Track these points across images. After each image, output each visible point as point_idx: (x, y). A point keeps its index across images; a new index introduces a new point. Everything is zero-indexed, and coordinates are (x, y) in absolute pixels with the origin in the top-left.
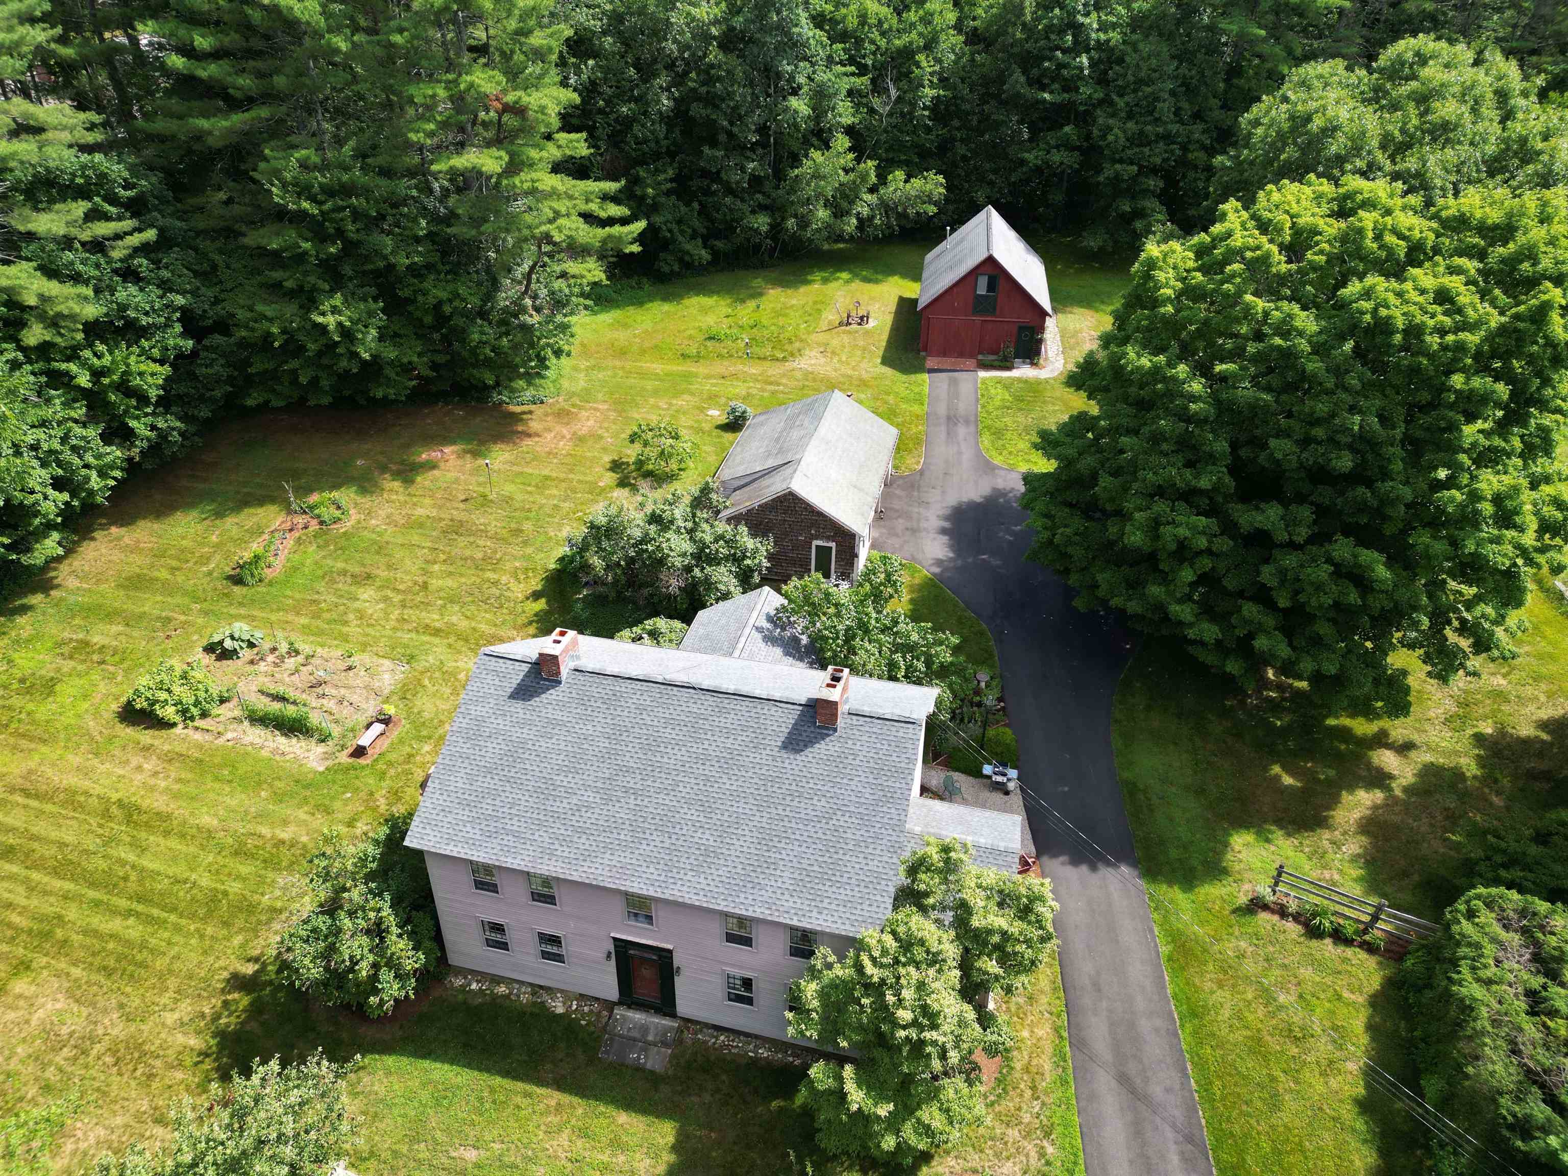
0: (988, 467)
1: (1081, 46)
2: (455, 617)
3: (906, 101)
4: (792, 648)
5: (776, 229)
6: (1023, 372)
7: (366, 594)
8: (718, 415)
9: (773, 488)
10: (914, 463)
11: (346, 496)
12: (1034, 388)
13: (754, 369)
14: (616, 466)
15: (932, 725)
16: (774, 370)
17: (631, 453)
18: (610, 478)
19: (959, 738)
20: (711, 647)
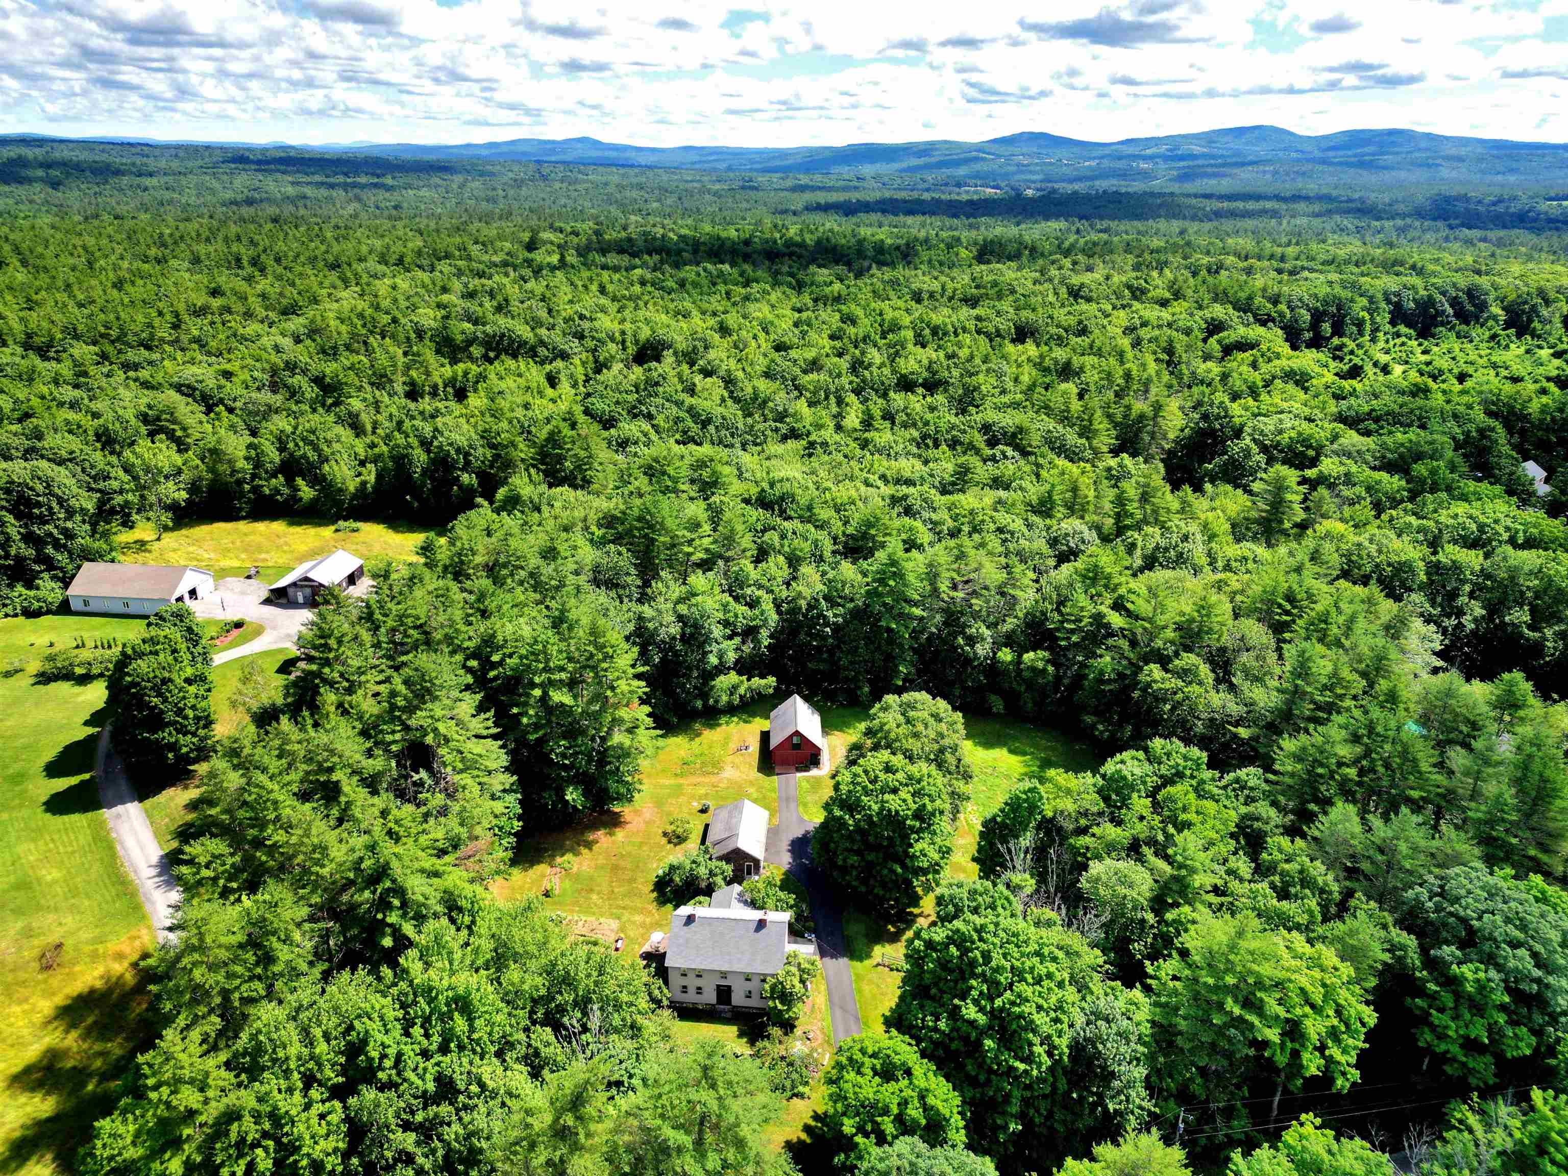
0: (802, 820)
1: (827, 624)
2: (627, 902)
3: (757, 646)
4: (745, 903)
5: (705, 704)
6: (814, 772)
7: (594, 897)
8: (697, 806)
9: (731, 847)
10: (776, 821)
11: (568, 857)
12: (817, 780)
13: (706, 780)
14: (665, 834)
15: (790, 925)
16: (713, 779)
17: (670, 829)
18: (664, 840)
19: (798, 927)
20: (721, 905)
